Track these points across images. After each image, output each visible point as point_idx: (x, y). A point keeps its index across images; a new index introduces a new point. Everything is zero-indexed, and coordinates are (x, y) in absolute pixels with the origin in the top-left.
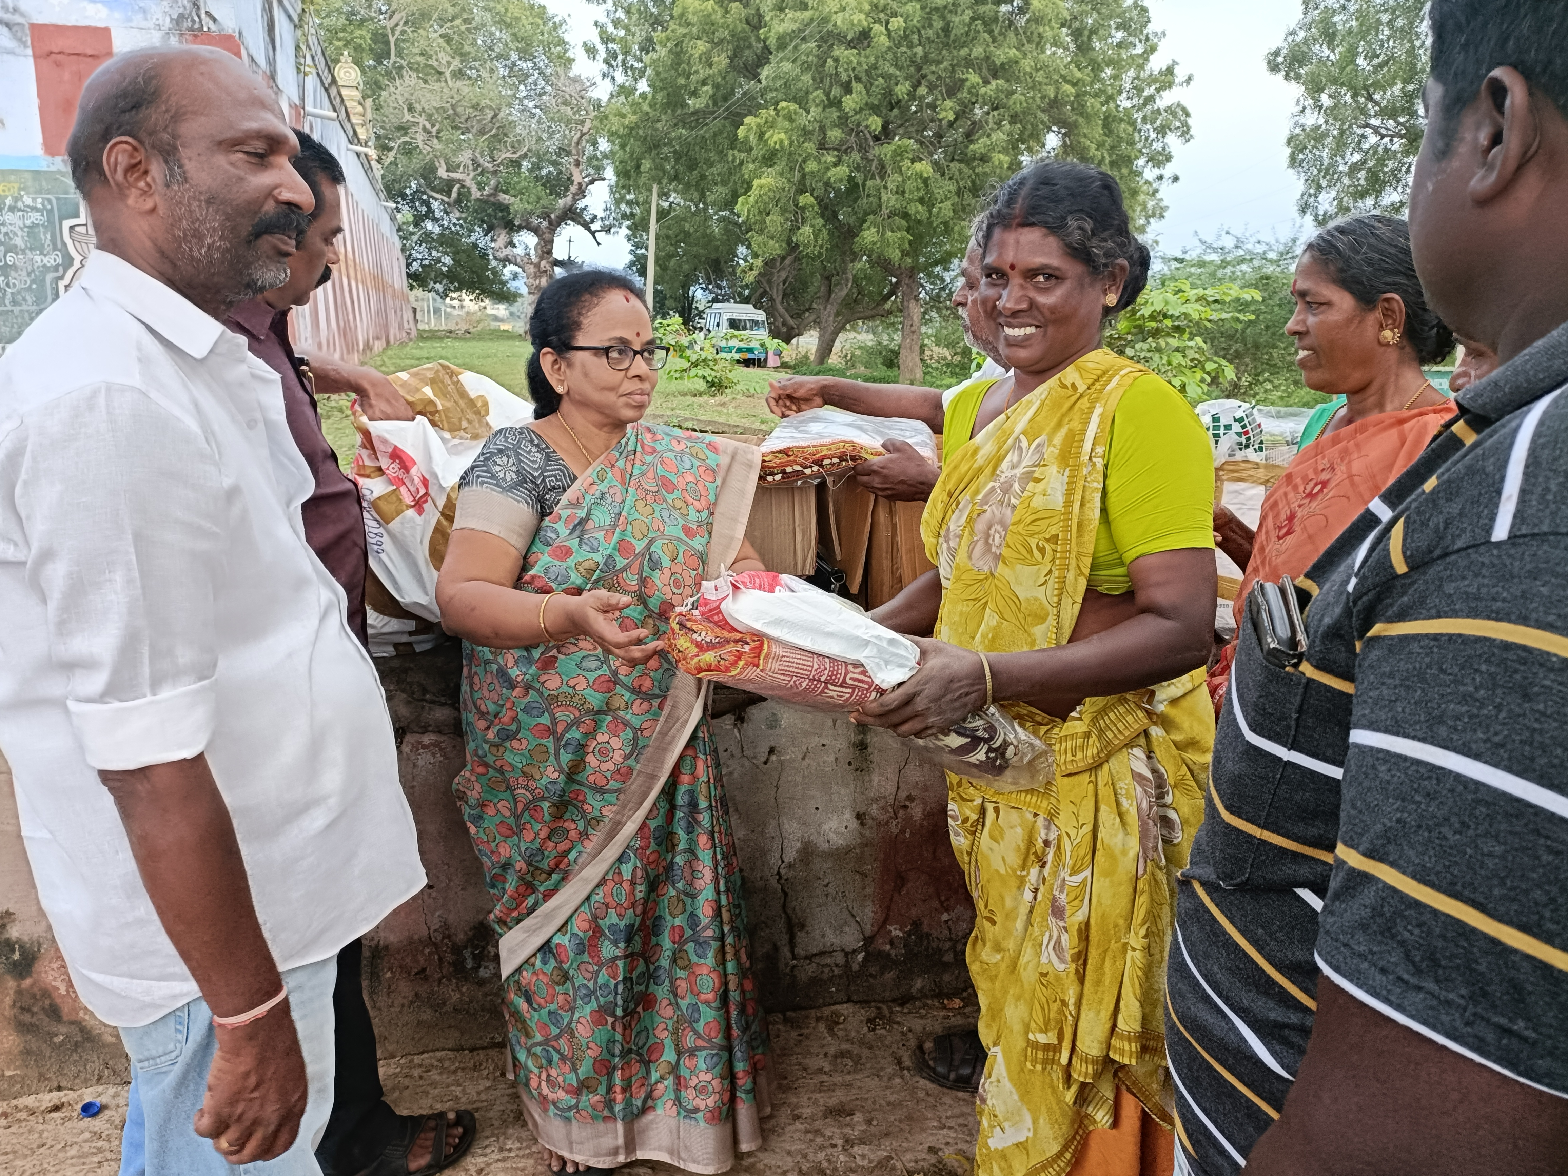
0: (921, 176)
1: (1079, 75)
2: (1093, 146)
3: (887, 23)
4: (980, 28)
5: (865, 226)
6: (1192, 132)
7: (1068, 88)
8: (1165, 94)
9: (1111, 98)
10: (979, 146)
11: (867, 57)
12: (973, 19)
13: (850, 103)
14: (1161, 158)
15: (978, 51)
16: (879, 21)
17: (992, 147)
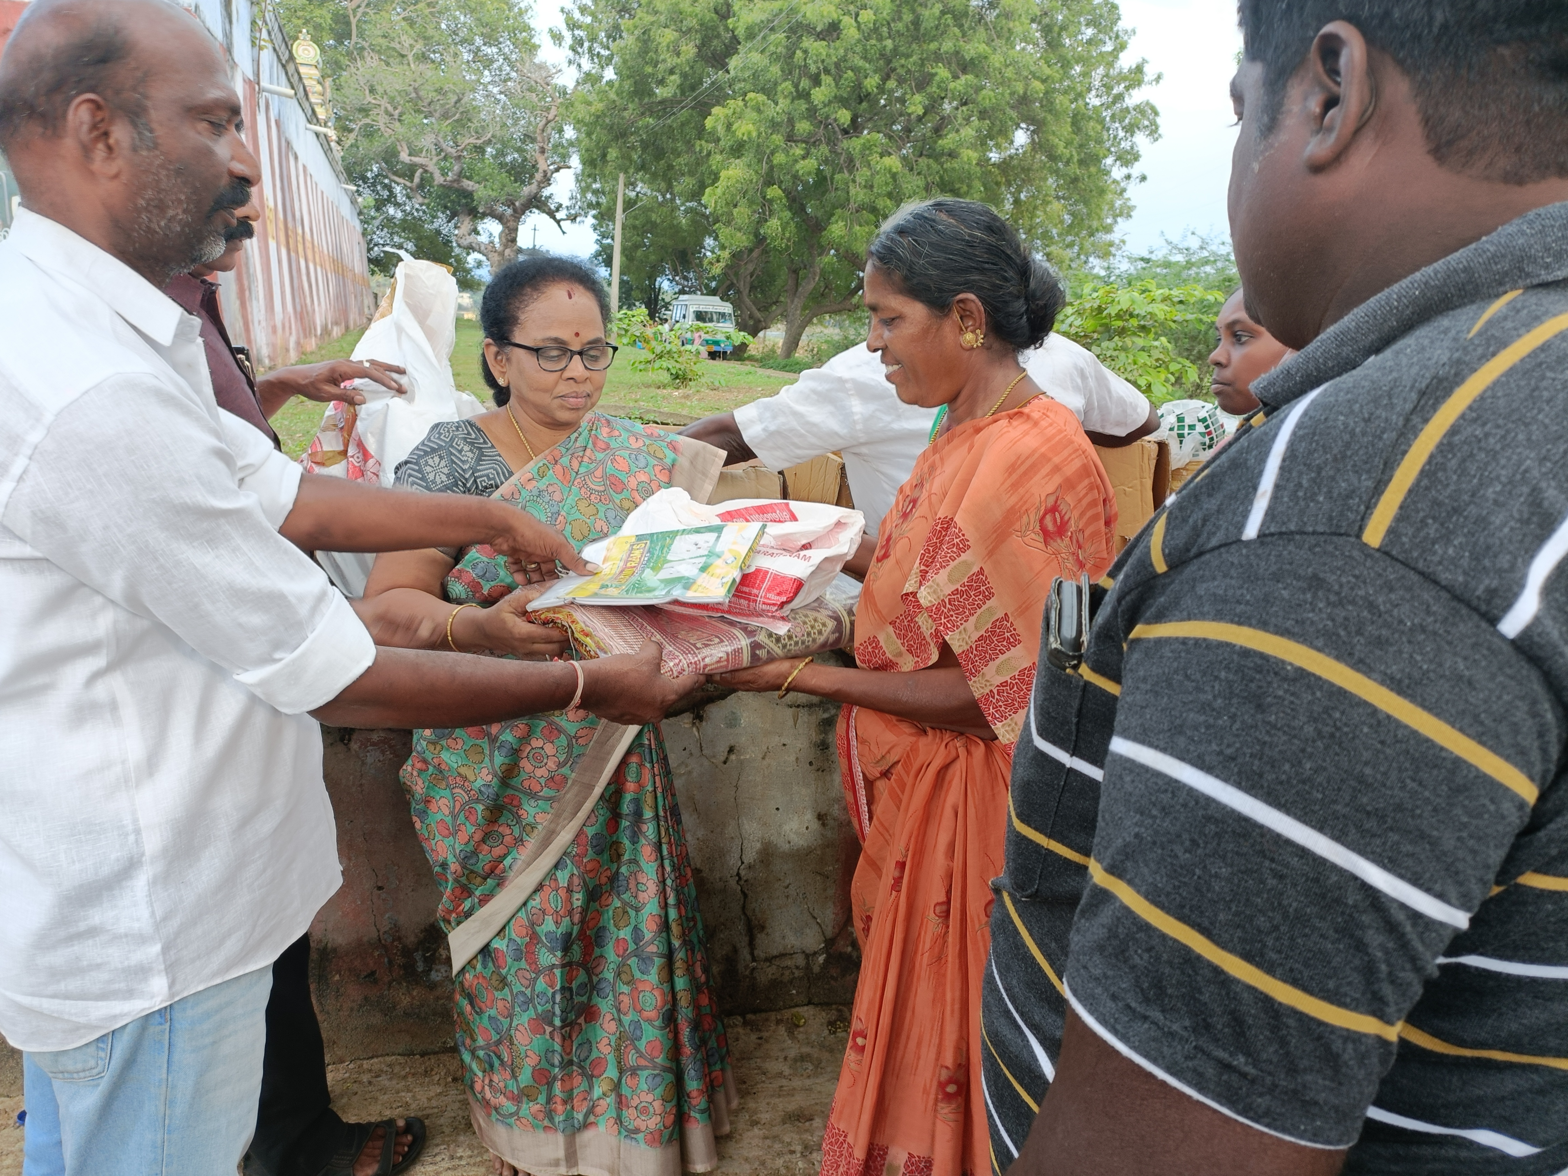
0: (890, 171)
1: (1047, 71)
2: (1062, 144)
3: (857, 15)
4: (950, 22)
5: (833, 219)
6: (1160, 131)
7: (1037, 85)
8: (1135, 92)
9: (1080, 95)
10: (947, 141)
11: (836, 49)
12: (943, 13)
13: (819, 95)
14: (1129, 158)
15: (947, 46)
16: (849, 13)
17: (960, 144)
